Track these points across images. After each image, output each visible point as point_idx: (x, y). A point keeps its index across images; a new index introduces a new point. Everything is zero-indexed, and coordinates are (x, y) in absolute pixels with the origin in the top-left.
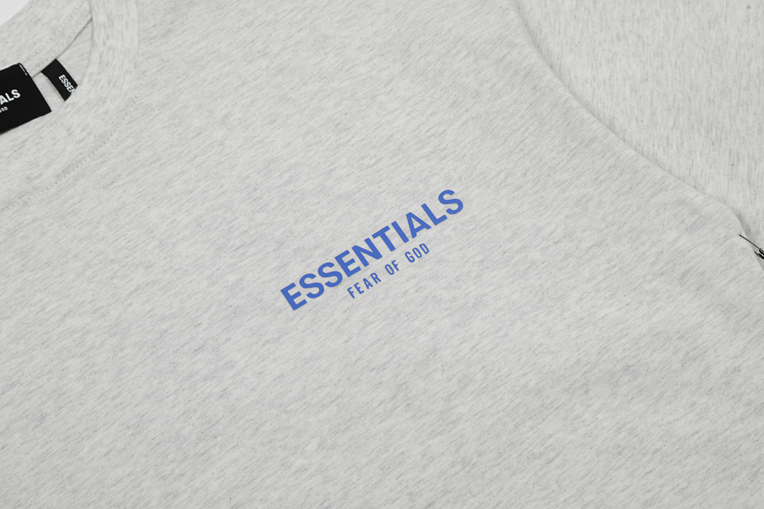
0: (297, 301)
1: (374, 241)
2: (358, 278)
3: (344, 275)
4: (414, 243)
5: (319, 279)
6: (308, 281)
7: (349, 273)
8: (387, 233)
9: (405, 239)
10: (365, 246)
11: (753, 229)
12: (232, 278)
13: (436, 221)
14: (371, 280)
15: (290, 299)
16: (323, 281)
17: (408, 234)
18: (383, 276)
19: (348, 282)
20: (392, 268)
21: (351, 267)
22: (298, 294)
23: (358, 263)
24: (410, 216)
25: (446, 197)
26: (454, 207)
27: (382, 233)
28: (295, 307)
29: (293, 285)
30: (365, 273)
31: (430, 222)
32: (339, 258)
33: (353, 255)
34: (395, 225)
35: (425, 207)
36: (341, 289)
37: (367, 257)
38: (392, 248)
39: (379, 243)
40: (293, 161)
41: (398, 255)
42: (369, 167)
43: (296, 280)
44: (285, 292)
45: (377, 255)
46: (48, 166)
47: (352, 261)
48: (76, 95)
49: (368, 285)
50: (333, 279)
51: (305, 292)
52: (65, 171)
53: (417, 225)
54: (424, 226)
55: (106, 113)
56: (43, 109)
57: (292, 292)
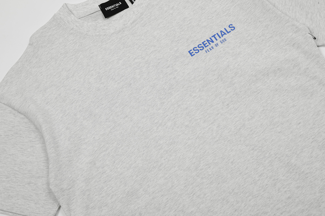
0: (192, 54)
1: (212, 38)
2: (208, 48)
3: (204, 47)
4: (222, 38)
5: (198, 48)
6: (195, 49)
7: (206, 47)
8: (215, 36)
9: (220, 38)
10: (210, 40)
11: (312, 32)
12: (176, 49)
13: (228, 33)
14: (211, 48)
15: (191, 54)
16: (199, 49)
17: (221, 36)
18: (215, 47)
19: (205, 49)
20: (217, 45)
21: (206, 45)
22: (193, 52)
23: (208, 44)
24: (221, 31)
25: (231, 26)
26: (233, 29)
27: (214, 36)
28: (192, 56)
29: (191, 50)
30: (210, 46)
31: (226, 33)
32: (203, 43)
33: (206, 42)
34: (217, 34)
35: (225, 29)
36: (204, 51)
37: (210, 42)
38: (217, 40)
39: (213, 38)
40: (190, 18)
41: (218, 42)
42: (210, 19)
43: (192, 49)
44: (189, 52)
45: (213, 42)
46: (129, 21)
47: (206, 43)
48: (135, 3)
49: (211, 50)
50: (202, 48)
51: (194, 52)
52: (133, 22)
53: (223, 34)
54: (225, 34)
55: (143, 7)
56: (127, 7)
57: (191, 52)
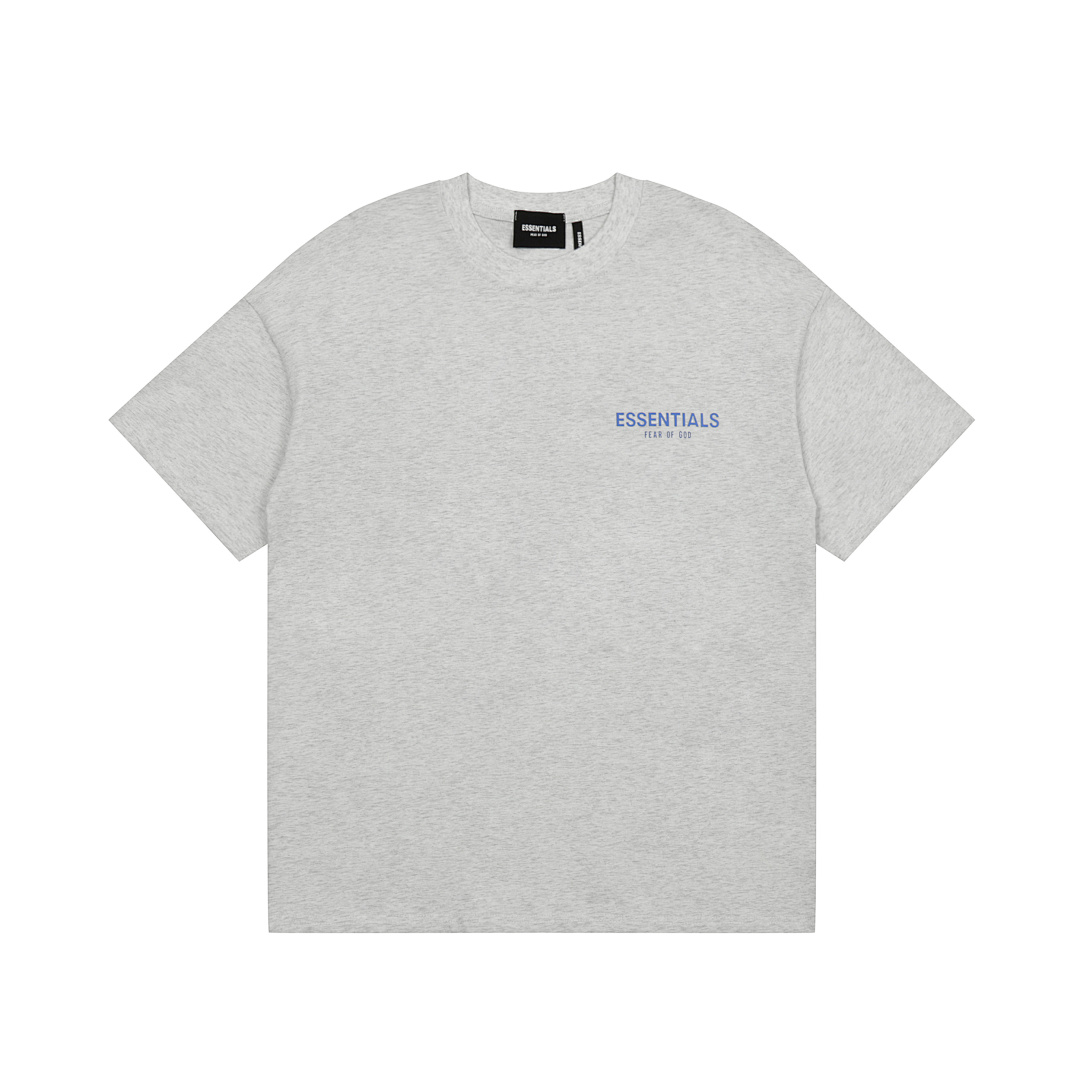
0: (621, 422)
1: (670, 416)
2: (653, 429)
3: (648, 424)
4: (687, 429)
5: (636, 418)
6: (631, 416)
7: (650, 425)
8: (678, 416)
9: (684, 425)
10: (665, 416)
12: (599, 393)
13: (703, 425)
14: (657, 434)
15: (618, 420)
16: (637, 420)
17: (687, 423)
18: (664, 436)
19: (647, 428)
20: (670, 435)
21: (653, 422)
22: (622, 420)
23: (657, 422)
24: (693, 415)
25: (714, 417)
26: (714, 424)
27: (676, 415)
28: (618, 425)
29: (622, 414)
30: (657, 429)
31: (699, 424)
32: (650, 414)
33: (657, 416)
34: (684, 414)
35: (702, 415)
36: (643, 430)
37: (662, 422)
38: (676, 425)
39: (672, 418)
40: (658, 352)
41: (676, 430)
42: (689, 378)
43: (626, 412)
44: (618, 414)
45: (667, 424)
46: (549, 282)
47: (655, 420)
48: (582, 249)
49: (655, 436)
50: (642, 423)
51: (626, 420)
52: (555, 290)
53: (693, 421)
54: (696, 424)
55: (589, 271)
56: (562, 245)
57: (621, 417)
